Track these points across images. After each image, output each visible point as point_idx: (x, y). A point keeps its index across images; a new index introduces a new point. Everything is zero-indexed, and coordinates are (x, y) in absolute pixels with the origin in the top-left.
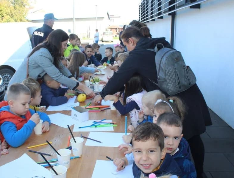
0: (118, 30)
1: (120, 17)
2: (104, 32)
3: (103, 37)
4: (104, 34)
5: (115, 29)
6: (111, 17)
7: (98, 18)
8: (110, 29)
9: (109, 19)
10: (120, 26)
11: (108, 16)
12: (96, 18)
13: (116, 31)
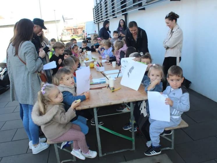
0: (73, 31)
1: (72, 19)
2: (62, 33)
3: (62, 37)
4: (62, 34)
5: (70, 29)
6: (65, 19)
7: (57, 21)
8: (66, 30)
9: (64, 21)
10: (74, 26)
11: (63, 18)
12: (55, 21)
13: (72, 32)
